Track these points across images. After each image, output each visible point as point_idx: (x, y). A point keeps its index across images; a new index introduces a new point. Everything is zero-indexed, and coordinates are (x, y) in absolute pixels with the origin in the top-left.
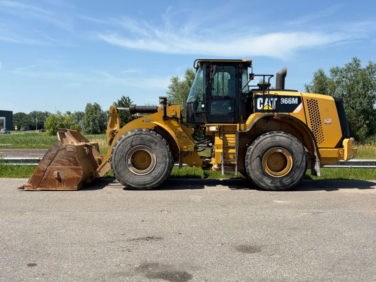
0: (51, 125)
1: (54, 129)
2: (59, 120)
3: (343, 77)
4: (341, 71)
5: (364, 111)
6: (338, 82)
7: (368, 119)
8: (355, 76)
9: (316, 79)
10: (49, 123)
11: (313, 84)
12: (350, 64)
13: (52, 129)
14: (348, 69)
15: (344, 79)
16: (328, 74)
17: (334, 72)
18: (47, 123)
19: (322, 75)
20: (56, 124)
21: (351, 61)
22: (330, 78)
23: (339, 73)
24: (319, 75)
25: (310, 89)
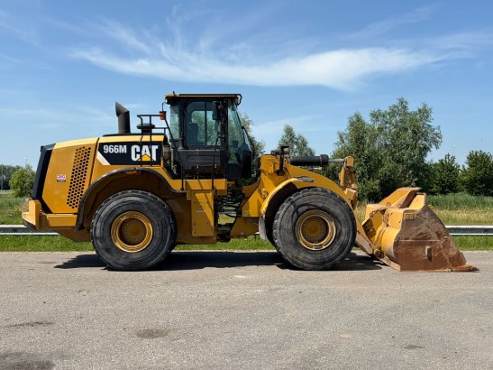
0: (18, 184)
1: (22, 189)
2: (28, 176)
3: (386, 123)
4: (384, 116)
5: (413, 166)
6: (381, 129)
7: (417, 176)
8: (402, 121)
9: (352, 125)
10: (15, 181)
11: (348, 132)
12: (395, 106)
13: (19, 189)
14: (393, 113)
15: (388, 125)
16: (367, 120)
17: (375, 116)
18: (13, 181)
19: (359, 119)
20: (24, 182)
21: (396, 102)
22: (370, 123)
23: (381, 118)
24: (355, 119)
25: (344, 137)
